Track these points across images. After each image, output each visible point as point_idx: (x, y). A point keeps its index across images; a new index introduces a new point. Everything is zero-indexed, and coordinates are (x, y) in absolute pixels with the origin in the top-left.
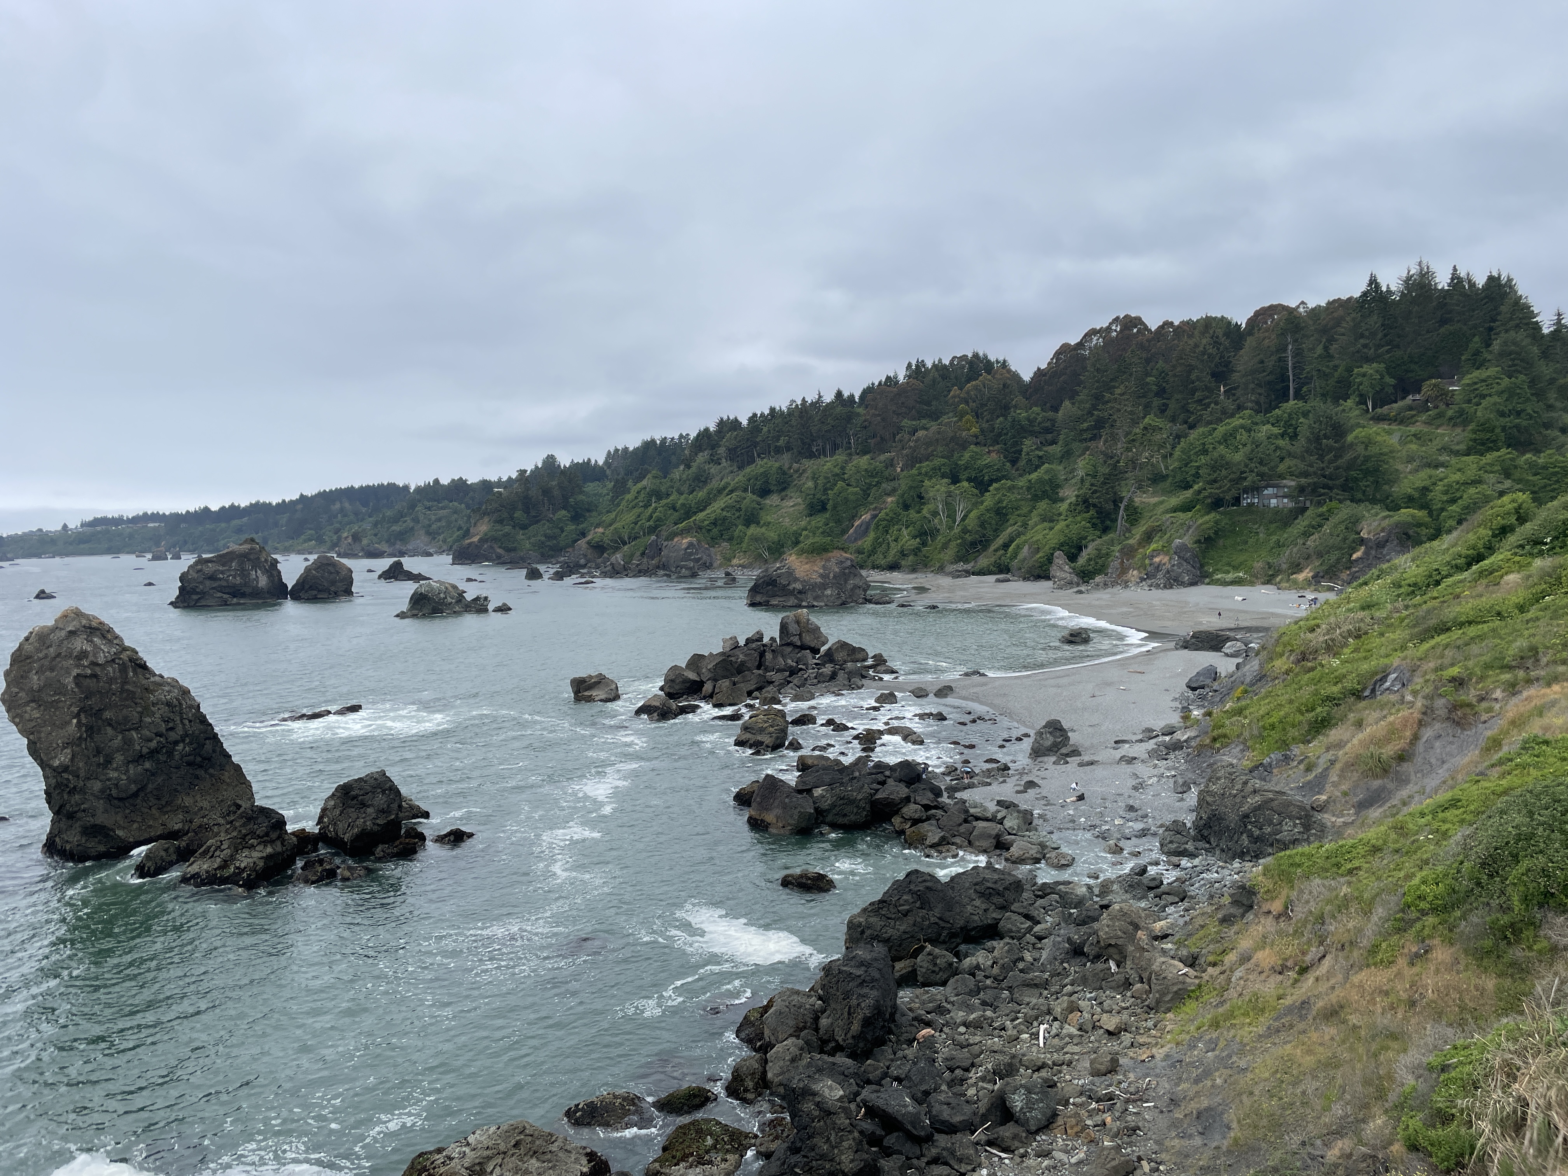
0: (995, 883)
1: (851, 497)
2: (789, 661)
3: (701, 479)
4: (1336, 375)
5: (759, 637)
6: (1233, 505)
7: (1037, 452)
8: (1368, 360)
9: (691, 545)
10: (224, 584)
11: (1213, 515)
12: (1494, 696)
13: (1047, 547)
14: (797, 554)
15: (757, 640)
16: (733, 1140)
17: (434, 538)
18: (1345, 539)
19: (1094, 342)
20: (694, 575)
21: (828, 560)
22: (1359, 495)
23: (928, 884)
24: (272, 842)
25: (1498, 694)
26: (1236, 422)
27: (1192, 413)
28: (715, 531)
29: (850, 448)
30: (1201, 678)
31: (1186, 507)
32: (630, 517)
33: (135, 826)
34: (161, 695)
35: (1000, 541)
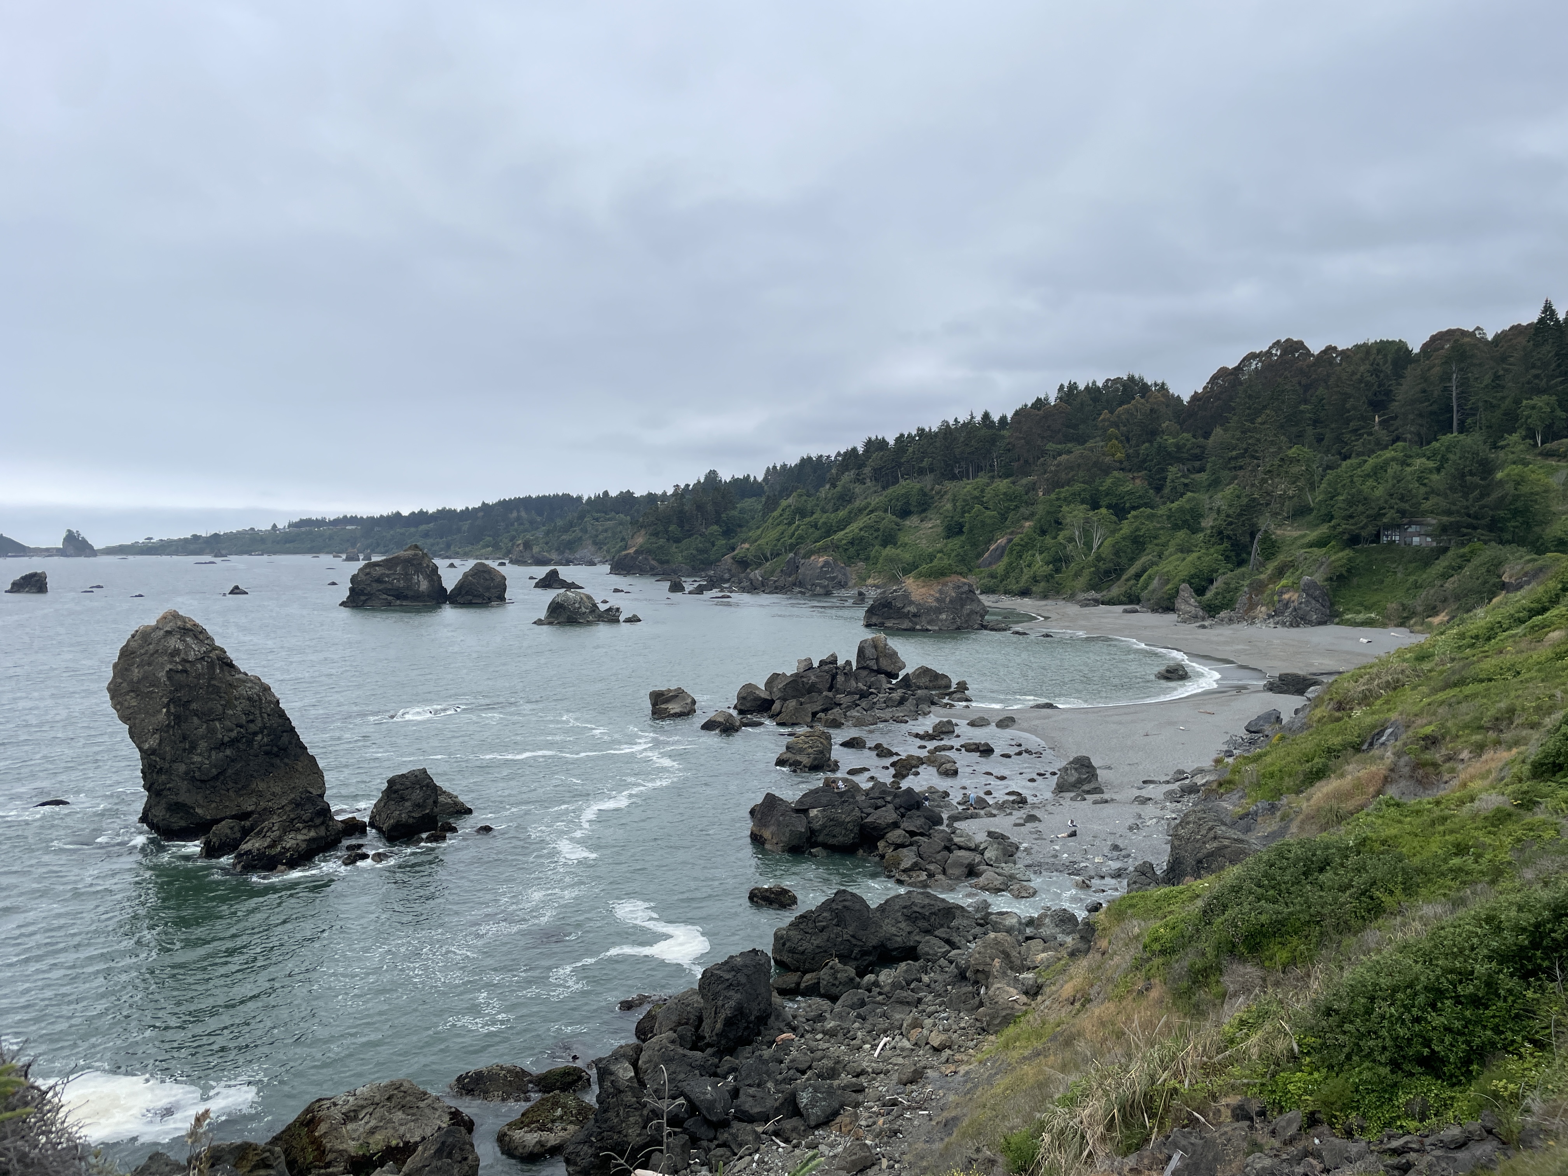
0: (923, 907)
1: (988, 521)
2: (860, 685)
3: (845, 498)
4: (1504, 406)
5: (833, 660)
6: (1372, 542)
7: (1182, 480)
8: (1540, 392)
9: (826, 564)
10: (390, 587)
11: (1347, 551)
12: (1461, 757)
13: (1177, 579)
14: (914, 578)
15: (830, 663)
16: (580, 1114)
17: (600, 548)
18: (1485, 582)
19: (1253, 367)
20: (828, 594)
21: (945, 584)
22: (1507, 536)
23: (846, 903)
24: (316, 827)
25: (1465, 755)
26: (1388, 454)
27: (1346, 444)
28: (852, 550)
29: (993, 471)
30: (1261, 722)
31: (1321, 543)
32: (773, 534)
33: (214, 805)
34: (242, 691)
35: (1132, 571)
